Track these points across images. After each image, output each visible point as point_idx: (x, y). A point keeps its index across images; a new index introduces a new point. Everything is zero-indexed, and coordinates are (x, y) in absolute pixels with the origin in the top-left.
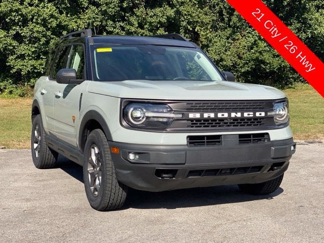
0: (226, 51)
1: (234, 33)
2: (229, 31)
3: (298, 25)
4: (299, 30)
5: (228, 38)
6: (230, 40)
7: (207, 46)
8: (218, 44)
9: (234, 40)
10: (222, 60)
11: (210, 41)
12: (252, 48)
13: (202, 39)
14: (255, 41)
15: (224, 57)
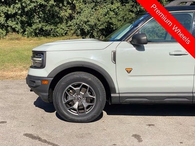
0: (91, 16)
1: (96, 5)
2: (93, 4)
3: (133, 4)
4: (133, 6)
5: (92, 9)
6: (93, 10)
7: (80, 12)
8: (87, 12)
9: (96, 10)
10: (88, 21)
11: (82, 10)
12: (106, 15)
13: (77, 8)
14: (108, 11)
15: (90, 19)
